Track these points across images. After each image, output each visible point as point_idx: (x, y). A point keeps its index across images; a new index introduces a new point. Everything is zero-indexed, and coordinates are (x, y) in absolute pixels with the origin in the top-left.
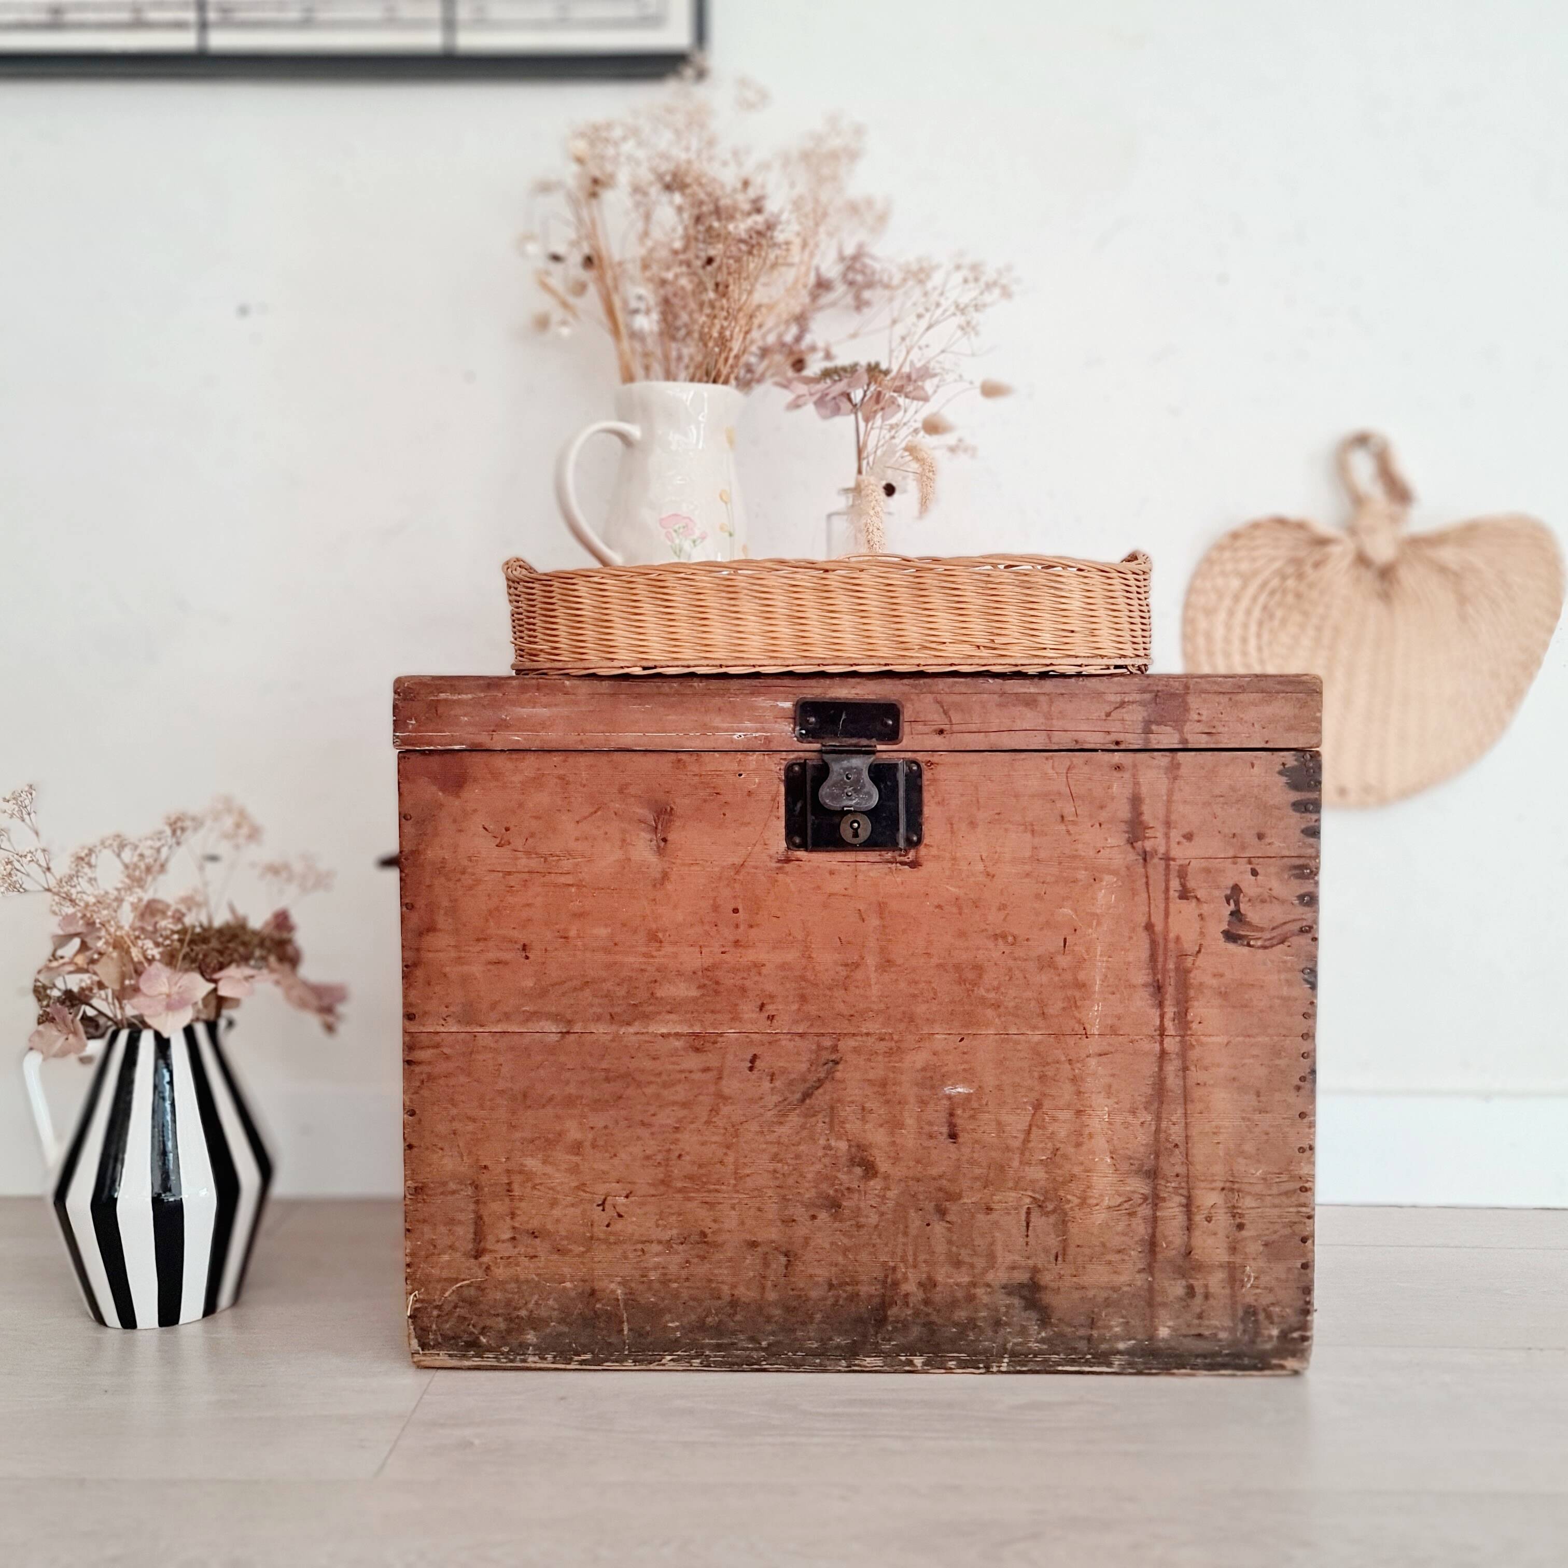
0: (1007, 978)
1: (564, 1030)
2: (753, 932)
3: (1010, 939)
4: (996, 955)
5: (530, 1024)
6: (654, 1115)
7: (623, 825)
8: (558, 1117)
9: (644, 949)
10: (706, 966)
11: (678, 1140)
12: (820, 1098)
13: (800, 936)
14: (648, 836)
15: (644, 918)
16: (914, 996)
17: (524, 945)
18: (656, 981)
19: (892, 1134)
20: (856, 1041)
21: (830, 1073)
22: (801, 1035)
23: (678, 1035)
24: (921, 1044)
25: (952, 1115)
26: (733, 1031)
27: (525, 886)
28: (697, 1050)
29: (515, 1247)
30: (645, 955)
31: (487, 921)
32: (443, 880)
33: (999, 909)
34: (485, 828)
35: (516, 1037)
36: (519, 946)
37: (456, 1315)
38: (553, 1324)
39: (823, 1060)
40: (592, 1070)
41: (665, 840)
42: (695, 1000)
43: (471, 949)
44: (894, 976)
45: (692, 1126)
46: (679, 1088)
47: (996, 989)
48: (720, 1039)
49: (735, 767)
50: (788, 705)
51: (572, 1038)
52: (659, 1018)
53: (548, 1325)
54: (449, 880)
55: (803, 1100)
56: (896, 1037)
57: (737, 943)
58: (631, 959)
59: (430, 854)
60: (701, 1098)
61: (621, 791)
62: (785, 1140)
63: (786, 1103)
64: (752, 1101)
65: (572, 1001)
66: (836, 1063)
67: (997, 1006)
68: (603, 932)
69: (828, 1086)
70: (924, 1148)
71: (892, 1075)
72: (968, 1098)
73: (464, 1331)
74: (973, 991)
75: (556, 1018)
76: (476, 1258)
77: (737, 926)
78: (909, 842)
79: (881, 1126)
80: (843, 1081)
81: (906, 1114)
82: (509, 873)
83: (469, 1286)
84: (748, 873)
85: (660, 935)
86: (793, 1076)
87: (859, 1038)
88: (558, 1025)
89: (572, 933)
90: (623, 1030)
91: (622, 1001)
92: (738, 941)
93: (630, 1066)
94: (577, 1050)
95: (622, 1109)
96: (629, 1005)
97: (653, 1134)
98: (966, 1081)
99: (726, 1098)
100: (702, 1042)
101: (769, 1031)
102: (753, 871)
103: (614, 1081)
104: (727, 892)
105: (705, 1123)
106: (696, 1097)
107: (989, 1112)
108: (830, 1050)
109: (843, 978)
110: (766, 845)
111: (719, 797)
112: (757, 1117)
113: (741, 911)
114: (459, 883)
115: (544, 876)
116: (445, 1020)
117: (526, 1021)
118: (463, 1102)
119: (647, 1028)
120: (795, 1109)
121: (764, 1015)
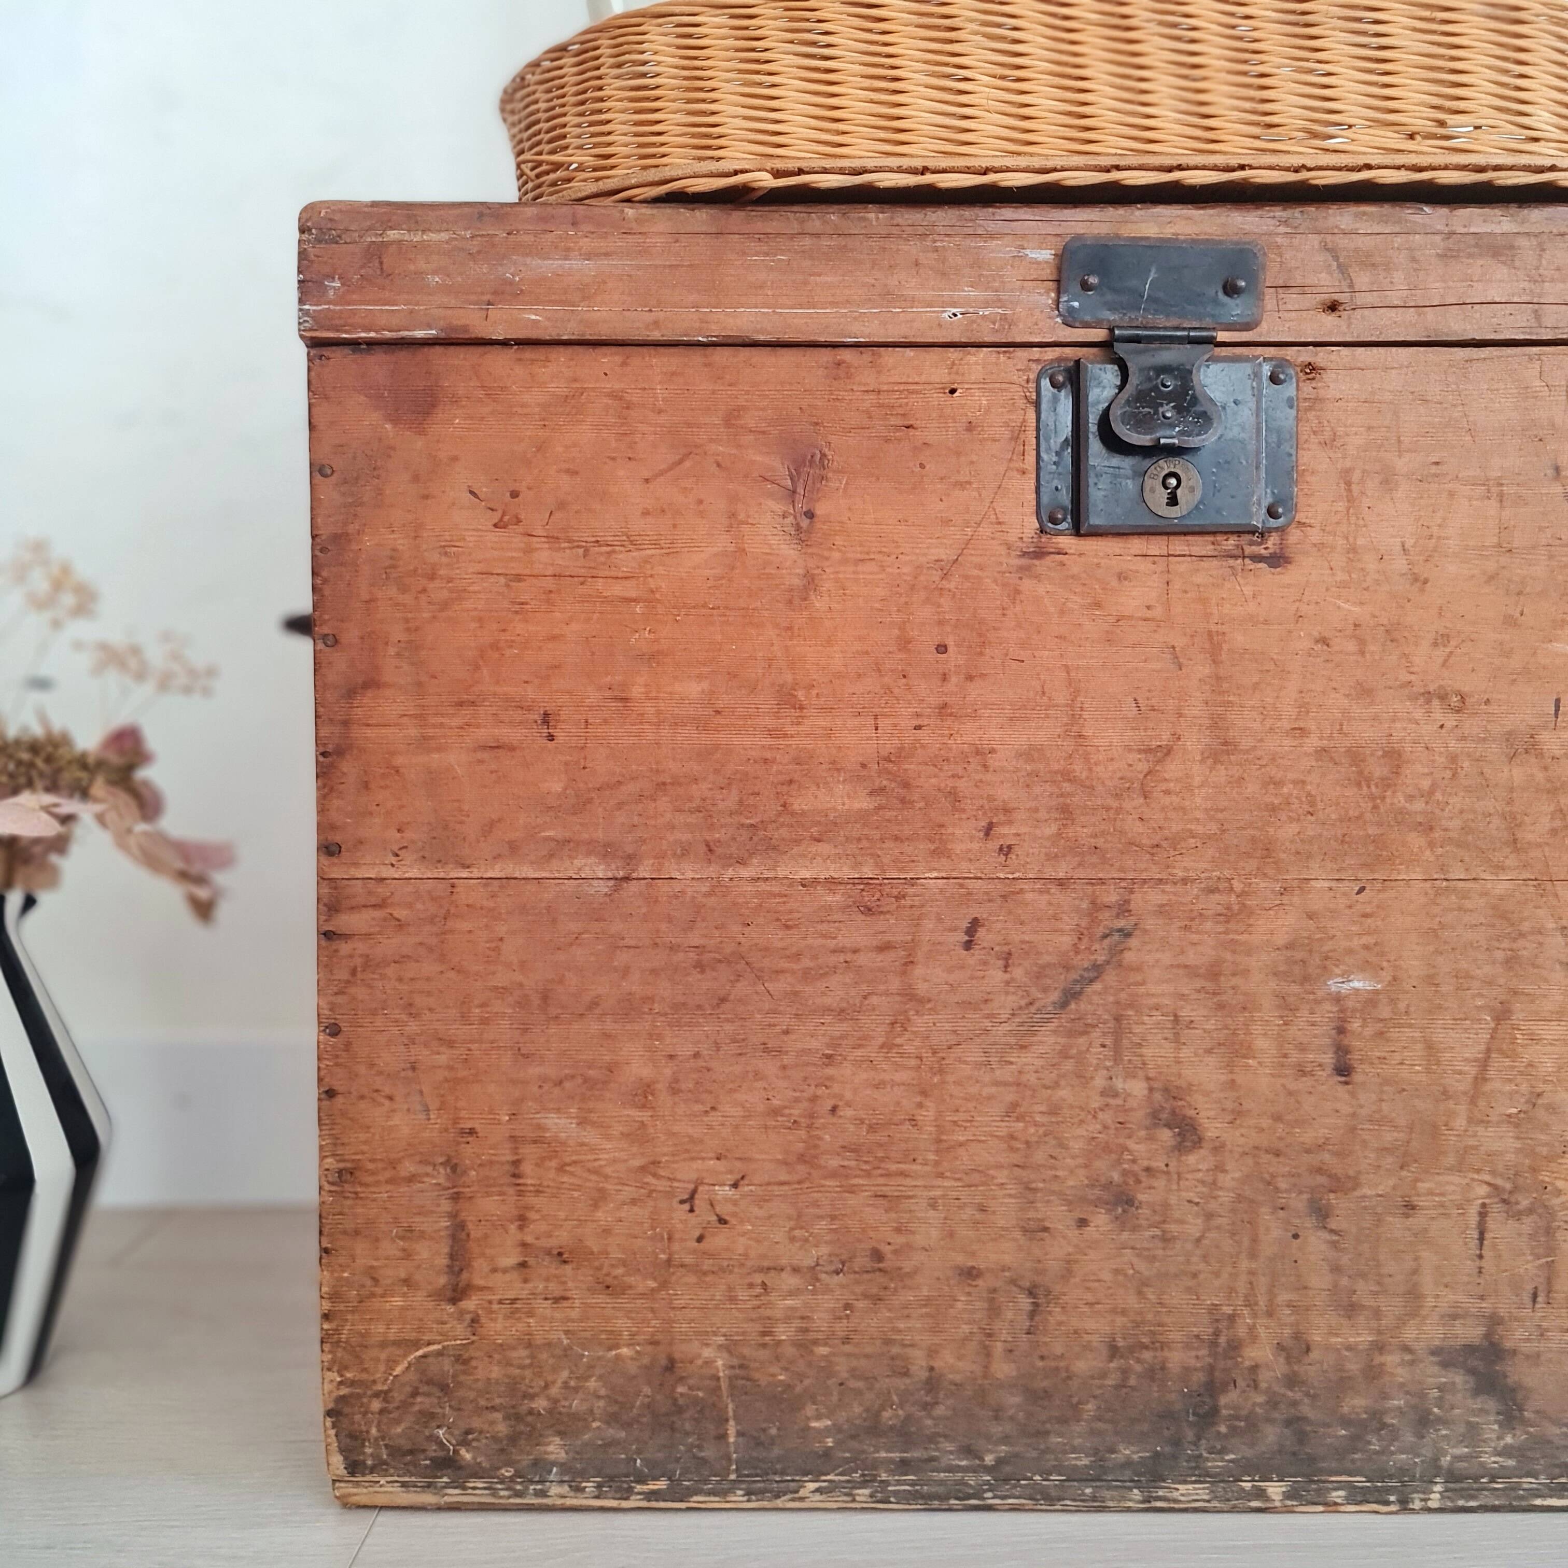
0: (1448, 774)
1: (621, 874)
2: (975, 690)
3: (1454, 700)
4: (1427, 730)
5: (555, 864)
6: (786, 1032)
7: (731, 487)
8: (607, 1037)
9: (769, 722)
10: (884, 753)
11: (831, 1079)
12: (1096, 999)
13: (1061, 697)
14: (779, 507)
15: (770, 662)
16: (1273, 809)
17: (546, 714)
18: (791, 782)
19: (1230, 1066)
20: (1163, 891)
21: (1115, 953)
22: (1062, 883)
23: (831, 882)
24: (1285, 900)
25: (1341, 1031)
26: (935, 874)
27: (547, 601)
28: (867, 911)
29: (526, 1281)
30: (771, 733)
31: (476, 668)
32: (392, 591)
33: (1435, 644)
34: (472, 493)
35: (529, 887)
37: (415, 1408)
38: (595, 1424)
39: (1100, 931)
40: (673, 948)
41: (810, 515)
42: (863, 817)
43: (446, 721)
44: (1236, 772)
45: (859, 1053)
46: (834, 981)
47: (1427, 795)
48: (911, 891)
49: (941, 376)
50: (1046, 255)
51: (633, 887)
52: (796, 850)
53: (587, 1427)
54: (405, 590)
55: (1063, 1005)
56: (1238, 886)
57: (943, 710)
58: (747, 741)
59: (369, 541)
60: (874, 1000)
61: (729, 422)
62: (1032, 1078)
63: (1033, 1009)
64: (970, 1005)
65: (636, 820)
66: (1126, 934)
67: (1427, 827)
68: (694, 689)
69: (1111, 977)
70: (1290, 1094)
71: (1230, 957)
72: (1371, 1000)
73: (431, 1439)
74: (1383, 798)
75: (605, 850)
76: (453, 1301)
77: (945, 678)
78: (1270, 514)
79: (1209, 1051)
80: (1138, 969)
81: (1256, 1030)
82: (518, 578)
83: (438, 1354)
84: (966, 577)
85: (801, 694)
86: (1046, 959)
87: (1169, 888)
88: (609, 865)
89: (637, 691)
90: (730, 873)
91: (729, 820)
92: (945, 705)
93: (743, 940)
94: (644, 910)
95: (728, 1020)
96: (742, 825)
97: (784, 1067)
98: (1366, 967)
99: (922, 1001)
100: (877, 896)
101: (1002, 876)
102: (976, 572)
103: (713, 969)
104: (925, 613)
105: (882, 1047)
106: (865, 997)
107: (1410, 1026)
108: (1114, 911)
109: (1141, 776)
110: (1000, 523)
111: (911, 432)
112: (978, 1036)
113: (950, 649)
114: (423, 596)
115: (582, 583)
116: (397, 855)
117: (552, 855)
118: (430, 1009)
119: (773, 869)
120: (1049, 1021)
121: (993, 845)
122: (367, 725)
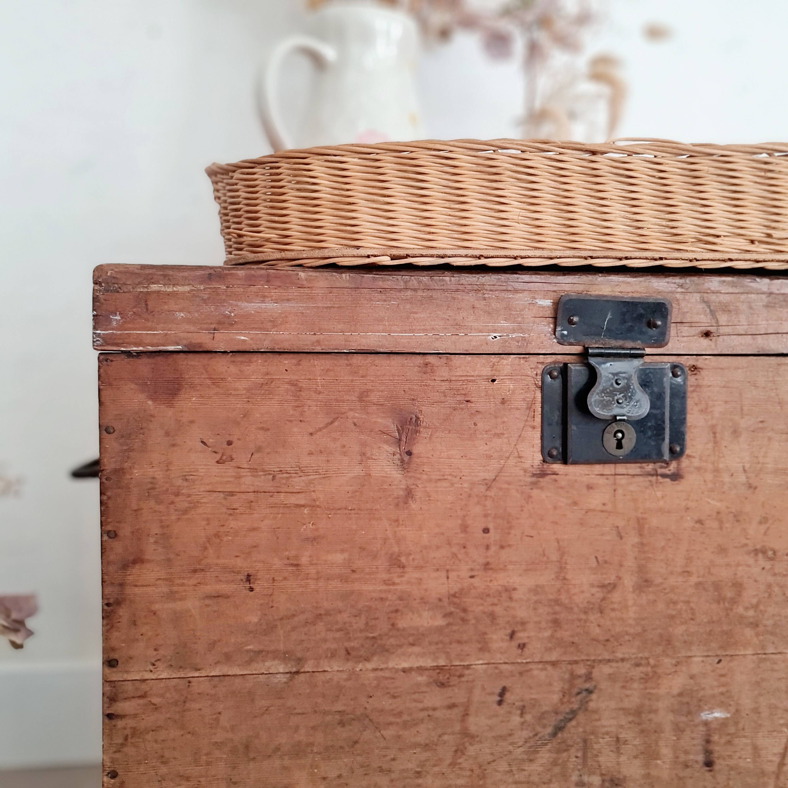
0: (766, 595)
1: (294, 670)
2: (505, 555)
3: (770, 553)
4: (756, 570)
5: (254, 665)
6: (394, 759)
7: (362, 437)
8: (285, 768)
9: (385, 576)
10: (452, 592)
11: (419, 785)
12: (573, 731)
13: (554, 557)
14: (391, 449)
15: (385, 540)
16: (672, 617)
17: (249, 576)
18: (397, 611)
19: (647, 765)
20: (611, 667)
21: (584, 704)
22: (554, 664)
23: (421, 670)
24: (678, 668)
25: (708, 742)
26: (481, 662)
27: (250, 507)
28: (442, 685)
30: (385, 582)
31: (205, 548)
32: (152, 503)
33: (760, 523)
34: (203, 442)
35: (238, 681)
36: (243, 577)
39: (576, 690)
40: (325, 713)
41: (409, 453)
42: (440, 630)
43: (185, 581)
44: (652, 597)
45: (436, 769)
46: (422, 728)
47: (755, 607)
48: (467, 672)
49: (487, 372)
50: (548, 303)
51: (302, 677)
52: (400, 651)
54: (160, 502)
55: (554, 734)
56: (652, 662)
57: (487, 566)
58: (371, 588)
59: (137, 473)
60: (446, 737)
61: (361, 399)
62: (535, 779)
63: (537, 738)
64: (501, 737)
65: (304, 637)
66: (590, 692)
67: (755, 625)
68: (339, 558)
69: (581, 717)
70: (680, 779)
71: (647, 702)
72: (724, 723)
74: (731, 609)
75: (284, 656)
77: (488, 547)
78: (672, 451)
79: (636, 757)
80: (595, 712)
81: (661, 743)
82: (232, 494)
84: (501, 489)
85: (403, 559)
86: (545, 708)
87: (614, 664)
88: (286, 664)
89: (304, 560)
90: (360, 666)
91: (359, 635)
92: (488, 564)
93: (367, 706)
94: (308, 691)
95: (358, 755)
96: (368, 638)
97: (392, 781)
98: (723, 705)
99: (472, 737)
100: (447, 676)
101: (519, 661)
102: (506, 486)
103: (350, 724)
104: (478, 510)
105: (450, 765)
106: (440, 736)
107: (745, 737)
108: (584, 679)
109: (599, 601)
110: (520, 457)
111: (469, 405)
112: (505, 755)
113: (492, 531)
114: (172, 506)
115: (272, 496)
116: (154, 665)
117: (250, 661)
118: (175, 758)
119: (387, 663)
120: (546, 744)
121: (515, 644)
122: (136, 586)
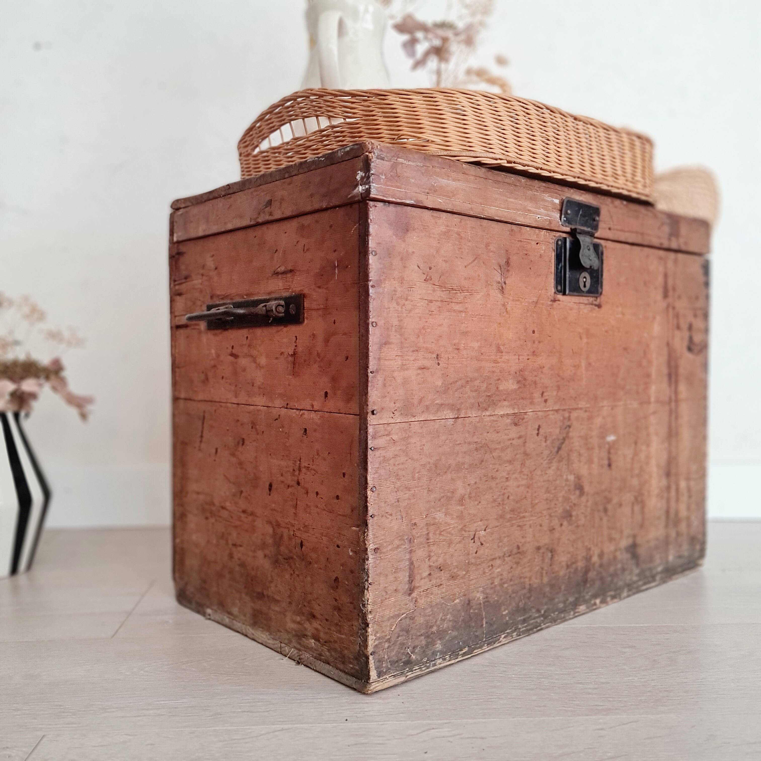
1: (456, 416)
2: (540, 346)
5: (439, 414)
6: (497, 471)
7: (487, 271)
8: (452, 479)
9: (493, 357)
10: (521, 368)
11: (507, 486)
12: (564, 450)
13: (558, 349)
14: (498, 280)
15: (495, 335)
16: (598, 384)
17: (438, 355)
18: (499, 379)
19: (589, 468)
20: (577, 413)
21: (568, 434)
22: (557, 411)
23: (508, 415)
24: (599, 413)
25: (609, 453)
26: (531, 410)
27: (439, 311)
28: (516, 425)
29: (430, 581)
30: (495, 362)
31: (419, 336)
34: (418, 266)
35: (432, 423)
37: (399, 642)
38: (449, 632)
39: (565, 426)
40: (469, 443)
41: (505, 283)
42: (515, 390)
43: (409, 358)
44: (591, 373)
45: (514, 476)
46: (508, 451)
48: (526, 416)
49: (535, 238)
50: (558, 201)
51: (459, 421)
52: (500, 404)
53: (447, 634)
55: (558, 452)
56: (591, 409)
57: (534, 353)
58: (488, 365)
60: (518, 456)
61: (486, 247)
62: (551, 478)
63: (551, 455)
64: (538, 455)
65: (460, 395)
66: (570, 427)
68: (476, 345)
69: (567, 442)
70: (600, 474)
71: (589, 432)
72: (614, 443)
73: (403, 654)
74: (616, 380)
75: (452, 407)
76: (410, 594)
77: (534, 342)
79: (585, 463)
80: (571, 438)
81: (594, 455)
82: (431, 301)
83: (406, 618)
84: (539, 307)
85: (502, 348)
86: (554, 437)
87: (578, 411)
88: (453, 413)
89: (462, 346)
90: (484, 414)
91: (484, 394)
93: (487, 439)
94: (462, 429)
95: (483, 469)
96: (487, 396)
97: (497, 484)
98: (614, 433)
99: (528, 455)
100: (518, 419)
101: (545, 410)
102: (541, 306)
103: (480, 450)
104: (531, 319)
105: (519, 473)
106: (515, 455)
107: (621, 450)
108: (567, 419)
109: (573, 375)
110: (546, 290)
111: (528, 257)
112: (540, 465)
113: (536, 332)
114: (404, 307)
115: (448, 305)
116: (394, 413)
117: (438, 410)
118: (404, 476)
119: (494, 412)
120: (554, 458)
121: (543, 399)
122: (386, 360)
